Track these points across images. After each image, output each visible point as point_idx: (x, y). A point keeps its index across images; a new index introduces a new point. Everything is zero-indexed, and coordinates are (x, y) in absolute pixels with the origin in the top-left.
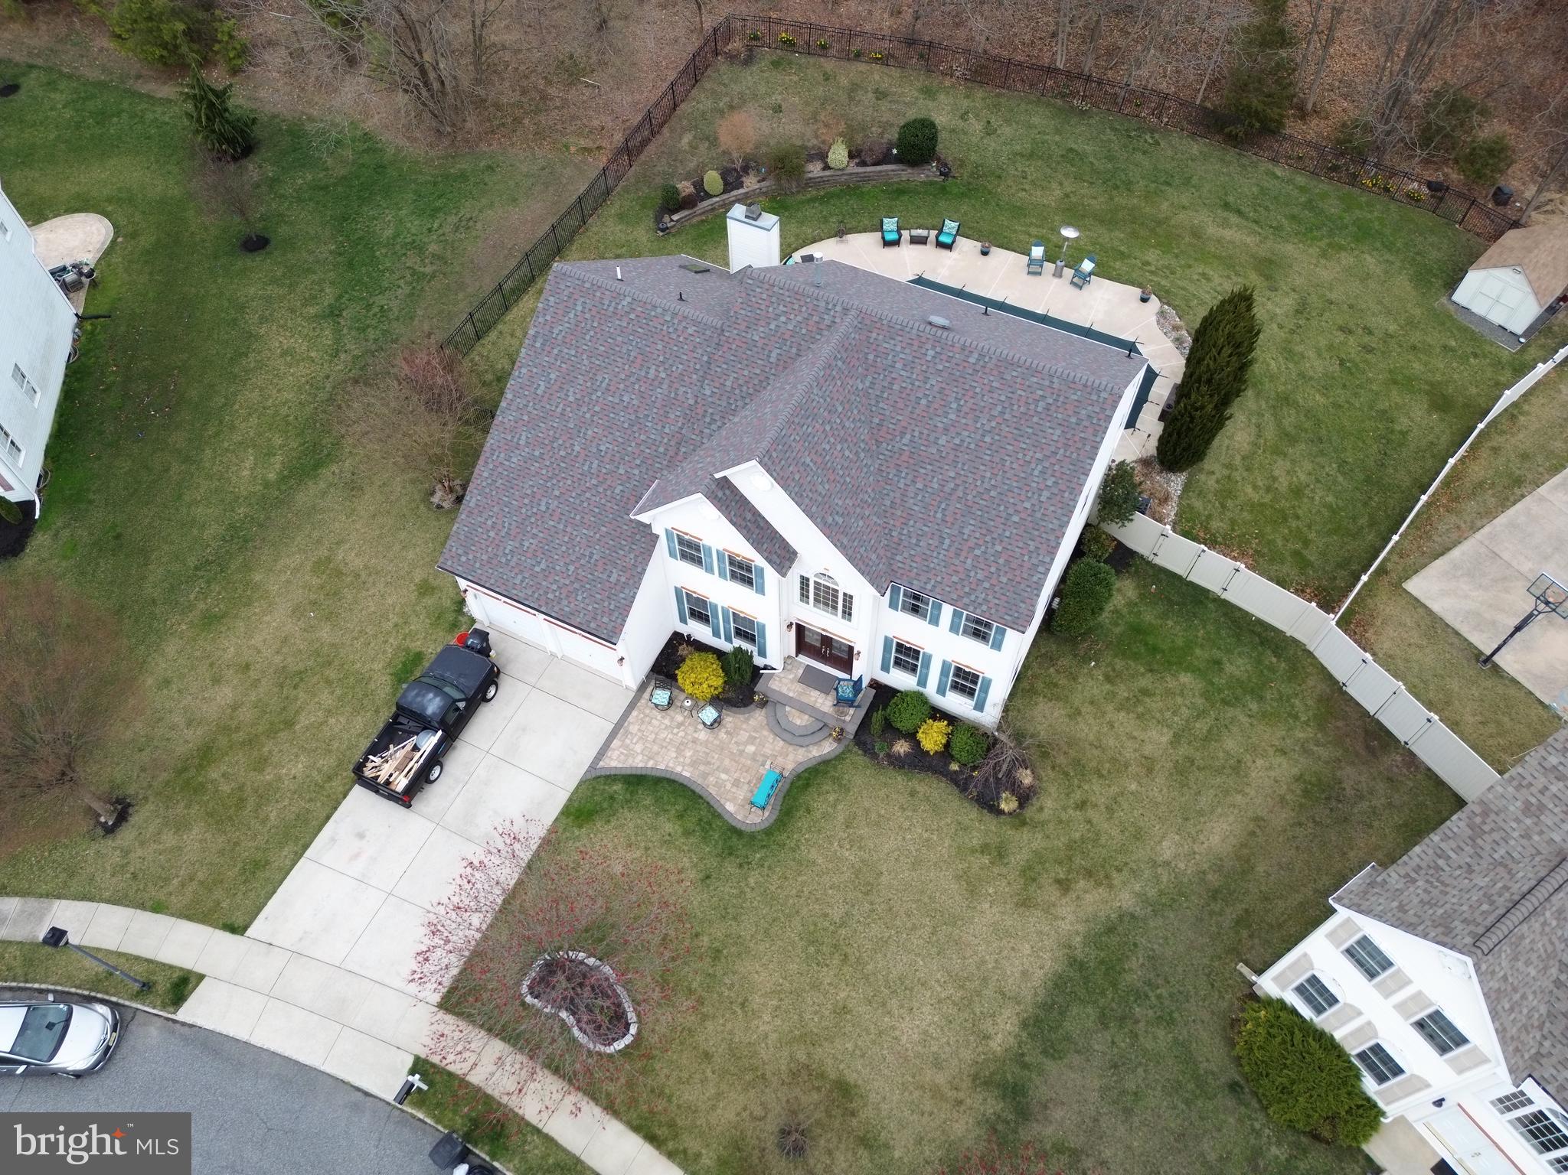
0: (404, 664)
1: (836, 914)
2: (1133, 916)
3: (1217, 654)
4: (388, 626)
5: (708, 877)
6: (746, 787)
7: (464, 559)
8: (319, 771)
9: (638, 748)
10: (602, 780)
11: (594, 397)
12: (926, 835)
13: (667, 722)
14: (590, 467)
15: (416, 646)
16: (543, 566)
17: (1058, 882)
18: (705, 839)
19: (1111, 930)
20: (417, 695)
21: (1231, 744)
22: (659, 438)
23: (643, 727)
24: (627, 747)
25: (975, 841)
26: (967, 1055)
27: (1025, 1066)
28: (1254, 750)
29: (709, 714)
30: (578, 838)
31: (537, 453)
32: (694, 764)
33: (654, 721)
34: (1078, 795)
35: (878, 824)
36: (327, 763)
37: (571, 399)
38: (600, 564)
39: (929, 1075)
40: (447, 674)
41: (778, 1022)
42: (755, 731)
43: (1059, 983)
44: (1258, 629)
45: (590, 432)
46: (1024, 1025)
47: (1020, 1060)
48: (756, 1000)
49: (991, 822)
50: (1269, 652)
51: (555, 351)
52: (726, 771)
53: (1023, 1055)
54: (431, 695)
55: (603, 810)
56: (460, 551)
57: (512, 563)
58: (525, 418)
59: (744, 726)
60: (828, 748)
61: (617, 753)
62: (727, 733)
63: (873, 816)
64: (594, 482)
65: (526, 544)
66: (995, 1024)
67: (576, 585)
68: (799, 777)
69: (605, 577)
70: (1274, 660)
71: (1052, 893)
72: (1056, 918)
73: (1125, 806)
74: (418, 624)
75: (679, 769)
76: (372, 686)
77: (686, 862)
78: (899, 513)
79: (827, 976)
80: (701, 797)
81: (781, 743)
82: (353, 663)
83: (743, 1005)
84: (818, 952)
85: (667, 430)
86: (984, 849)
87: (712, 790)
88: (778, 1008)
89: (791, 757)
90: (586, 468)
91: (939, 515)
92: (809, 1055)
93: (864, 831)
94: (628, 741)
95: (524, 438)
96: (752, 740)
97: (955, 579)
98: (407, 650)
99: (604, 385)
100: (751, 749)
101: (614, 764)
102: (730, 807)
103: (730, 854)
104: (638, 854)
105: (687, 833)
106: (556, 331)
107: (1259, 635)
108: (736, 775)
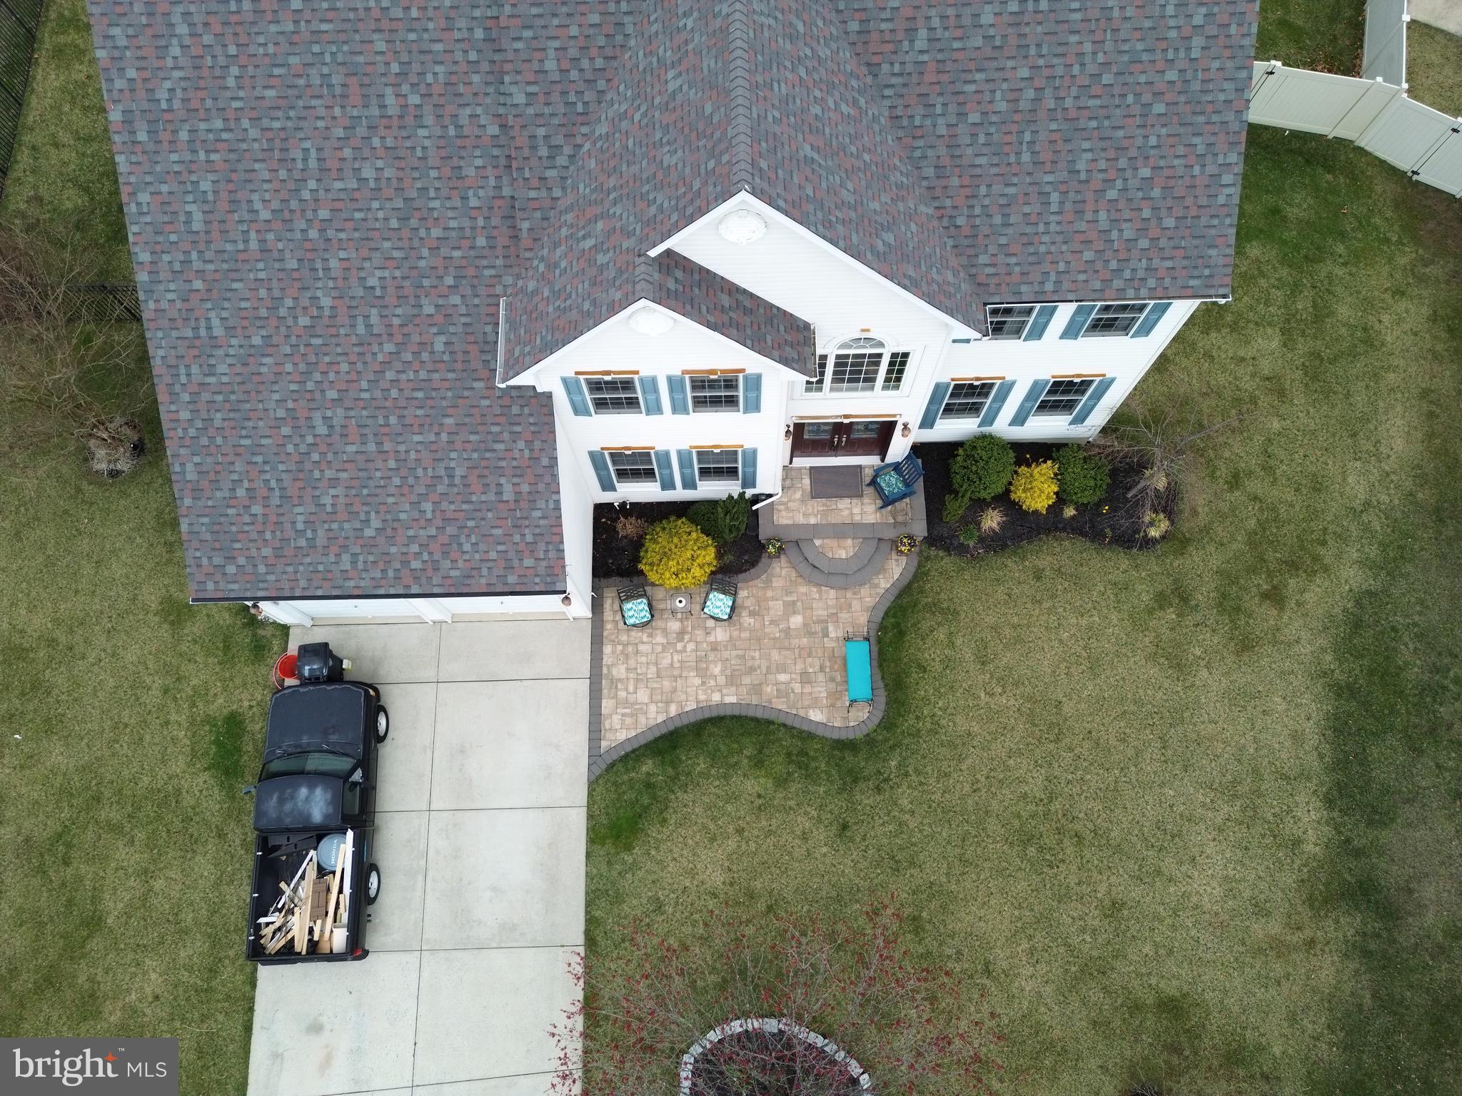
0: (217, 742)
1: (1035, 785)
2: (1370, 593)
3: (1269, 200)
4: (153, 697)
5: (845, 827)
6: (821, 677)
7: (231, 569)
8: (190, 970)
9: (643, 696)
10: (620, 766)
11: (306, 195)
12: (1084, 622)
13: (660, 639)
14: (369, 326)
15: (219, 706)
16: (375, 523)
17: (1265, 596)
18: (811, 776)
19: (1357, 625)
20: (282, 801)
21: (1344, 311)
22: (466, 223)
23: (632, 663)
24: (626, 703)
25: (1145, 597)
26: (1288, 879)
27: (1358, 853)
28: (1368, 304)
29: (719, 603)
30: (634, 867)
31: (257, 340)
32: (732, 680)
33: (642, 648)
34: (1223, 471)
35: (1019, 640)
36: (193, 950)
37: (265, 215)
38: (473, 479)
39: (1260, 930)
40: (305, 740)
41: (1042, 968)
42: (788, 593)
43: (1338, 728)
44: (1295, 145)
45: (333, 263)
46: (1329, 802)
47: (1346, 848)
48: (1000, 958)
49: (1150, 563)
50: (1320, 170)
51: (184, 135)
52: (782, 669)
53: (1348, 841)
54: (303, 791)
55: (646, 809)
56: (217, 560)
57: (321, 539)
58: (198, 284)
59: (770, 594)
60: (896, 569)
61: (616, 718)
62: (752, 614)
63: (1007, 631)
64: (389, 347)
65: (327, 500)
66: (1297, 820)
67: (450, 530)
68: (882, 627)
69: (491, 497)
70: (1329, 177)
71: (1266, 615)
72: (1289, 645)
73: (1282, 454)
74: (201, 672)
75: (716, 698)
76: (188, 801)
77: (803, 823)
78: (955, 181)
79: (1069, 874)
80: (770, 722)
81: (832, 593)
82: (135, 780)
83: (987, 972)
84: (1041, 849)
85: (474, 202)
86: (1161, 601)
87: (780, 705)
88: (1032, 951)
89: (856, 605)
90: (361, 329)
91: (1026, 157)
92: (1105, 989)
93: (1007, 659)
94: (622, 694)
95: (215, 322)
96: (791, 608)
97: (1088, 255)
98: (209, 720)
99: (313, 163)
100: (796, 621)
101: (622, 736)
102: (816, 716)
103: (855, 781)
104: (732, 844)
105: (781, 782)
106: (162, 95)
107: (1301, 153)
108: (799, 667)
